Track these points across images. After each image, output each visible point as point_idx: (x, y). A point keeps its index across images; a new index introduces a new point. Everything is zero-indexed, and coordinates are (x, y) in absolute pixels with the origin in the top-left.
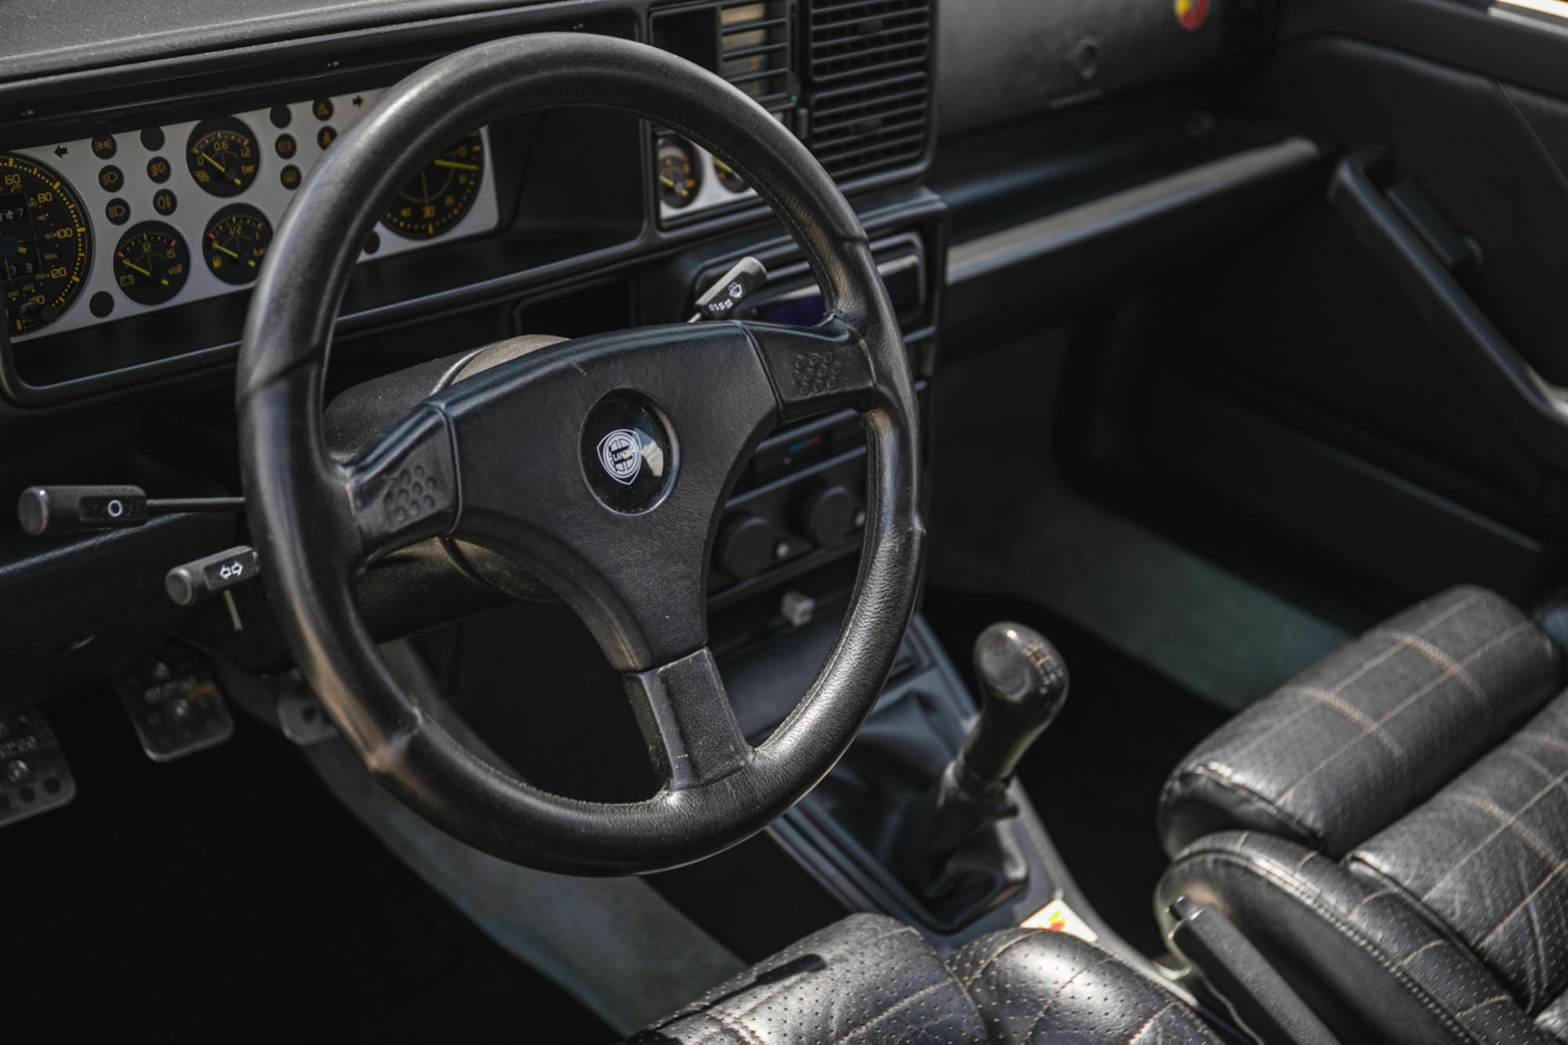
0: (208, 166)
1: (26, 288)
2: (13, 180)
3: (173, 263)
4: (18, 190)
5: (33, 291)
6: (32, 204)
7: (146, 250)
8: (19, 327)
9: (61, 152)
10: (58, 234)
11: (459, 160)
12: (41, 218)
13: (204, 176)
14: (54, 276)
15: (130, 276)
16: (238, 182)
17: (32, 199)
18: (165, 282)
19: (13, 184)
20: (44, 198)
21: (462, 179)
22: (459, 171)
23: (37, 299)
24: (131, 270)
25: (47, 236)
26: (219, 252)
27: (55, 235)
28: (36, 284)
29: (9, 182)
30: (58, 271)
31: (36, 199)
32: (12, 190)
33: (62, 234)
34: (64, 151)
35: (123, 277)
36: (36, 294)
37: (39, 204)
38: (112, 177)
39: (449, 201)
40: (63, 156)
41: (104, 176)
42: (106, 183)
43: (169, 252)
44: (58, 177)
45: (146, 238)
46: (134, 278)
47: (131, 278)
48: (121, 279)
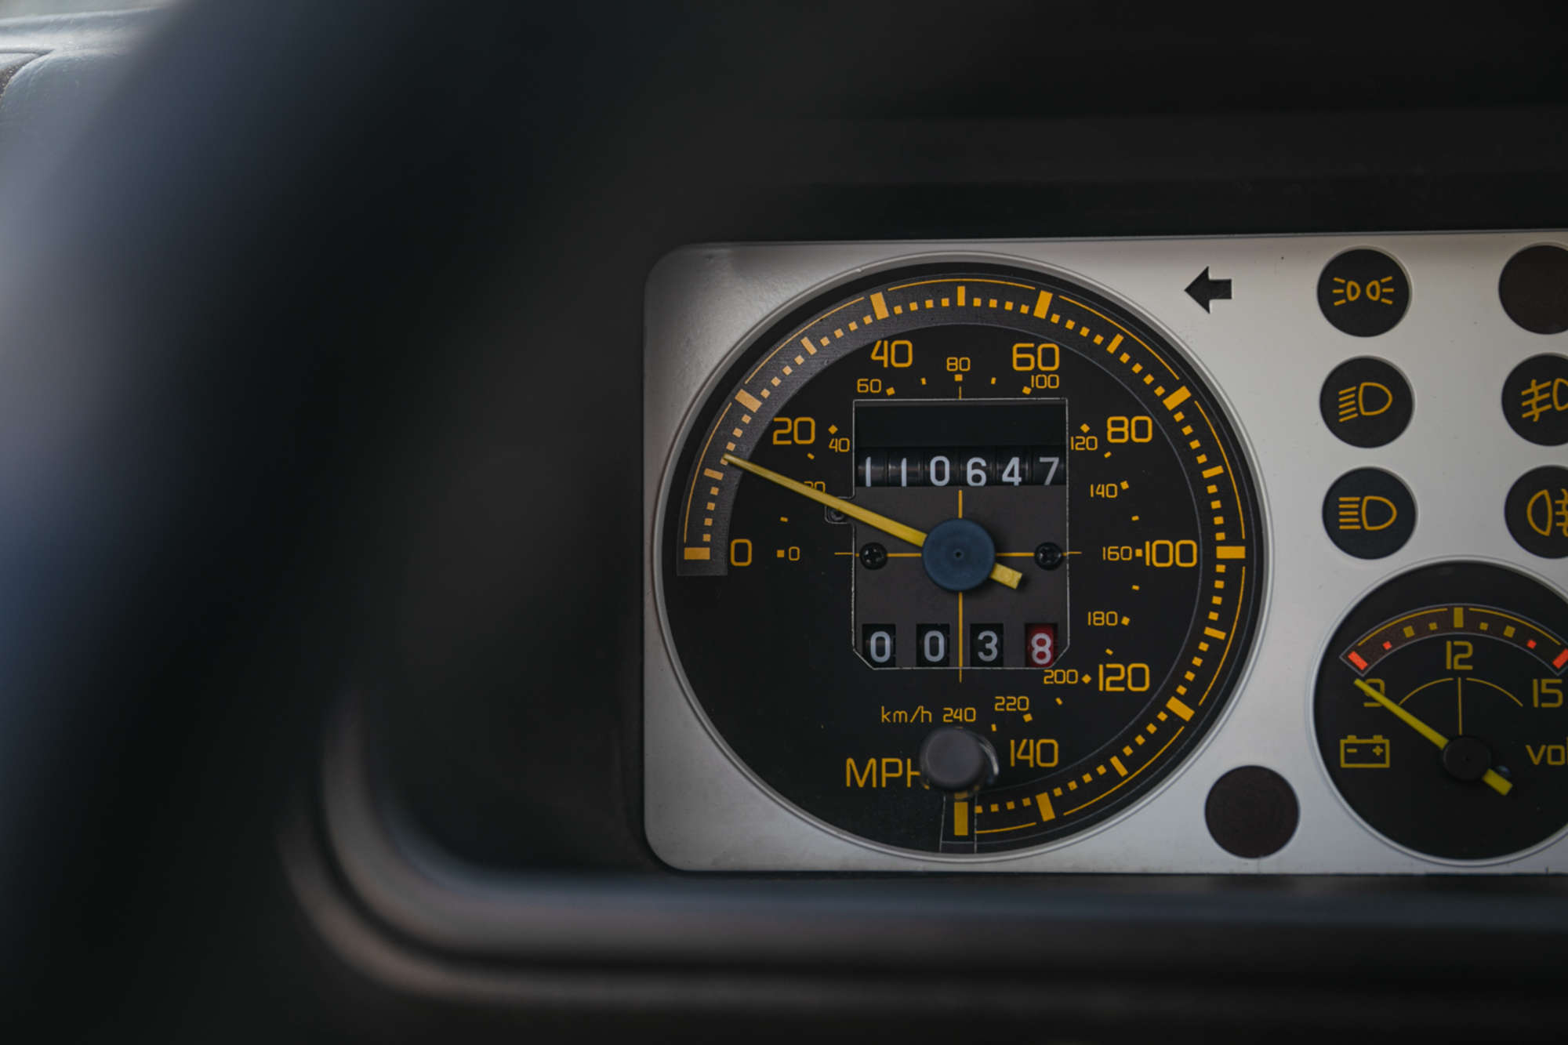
1: (1003, 704)
2: (1036, 362)
3: (1553, 728)
4: (1047, 392)
5: (1028, 718)
6: (1082, 442)
7: (1452, 662)
8: (961, 828)
9: (1206, 290)
10: (1149, 553)
12: (1103, 491)
14: (1105, 685)
15: (1378, 739)
17: (1085, 428)
18: (1499, 783)
19: (1036, 371)
20: (1123, 429)
23: (1036, 747)
24: (1384, 721)
25: (1110, 553)
27: (1139, 553)
28: (1041, 696)
29: (1024, 362)
30: (1126, 671)
31: (1099, 430)
32: (1027, 390)
33: (1163, 553)
34: (1223, 289)
35: (1352, 739)
36: (1034, 731)
37: (1105, 445)
38: (1373, 399)
40: (1213, 303)
41: (1346, 394)
42: (1347, 415)
43: (1541, 686)
44: (1188, 374)
45: (1458, 621)
46: (1382, 746)
47: (1374, 746)
48: (1343, 742)
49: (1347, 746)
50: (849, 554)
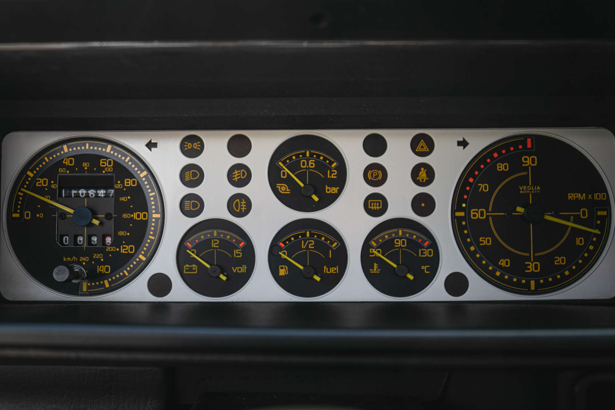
0: (289, 181)
1: (96, 256)
2: (106, 164)
3: (239, 263)
4: (109, 172)
5: (102, 260)
6: (118, 186)
7: (214, 245)
8: (85, 289)
9: (151, 145)
10: (135, 216)
11: (577, 220)
12: (123, 199)
13: (284, 188)
14: (123, 251)
15: (194, 266)
16: (316, 198)
17: (119, 182)
19: (107, 166)
20: (129, 183)
21: (579, 241)
22: (576, 233)
23: (104, 268)
24: (194, 261)
25: (125, 216)
26: (286, 262)
27: (132, 216)
28: (106, 254)
29: (103, 164)
30: (128, 247)
31: (123, 183)
32: (104, 172)
33: (138, 216)
34: (155, 145)
35: (187, 266)
36: (104, 264)
37: (124, 187)
38: (194, 175)
39: (560, 260)
40: (152, 149)
41: (187, 173)
42: (187, 179)
43: (236, 252)
44: (146, 167)
45: (215, 234)
46: (195, 267)
47: (193, 267)
48: (185, 266)
49: (186, 267)
50: (55, 215)
